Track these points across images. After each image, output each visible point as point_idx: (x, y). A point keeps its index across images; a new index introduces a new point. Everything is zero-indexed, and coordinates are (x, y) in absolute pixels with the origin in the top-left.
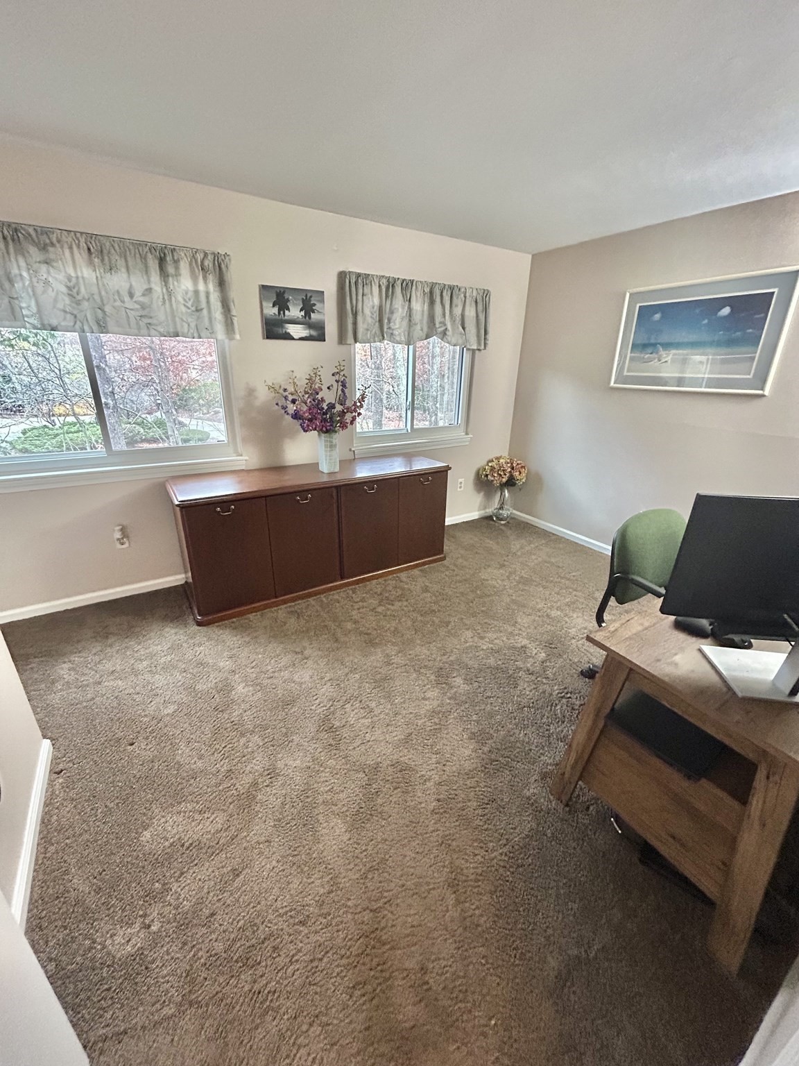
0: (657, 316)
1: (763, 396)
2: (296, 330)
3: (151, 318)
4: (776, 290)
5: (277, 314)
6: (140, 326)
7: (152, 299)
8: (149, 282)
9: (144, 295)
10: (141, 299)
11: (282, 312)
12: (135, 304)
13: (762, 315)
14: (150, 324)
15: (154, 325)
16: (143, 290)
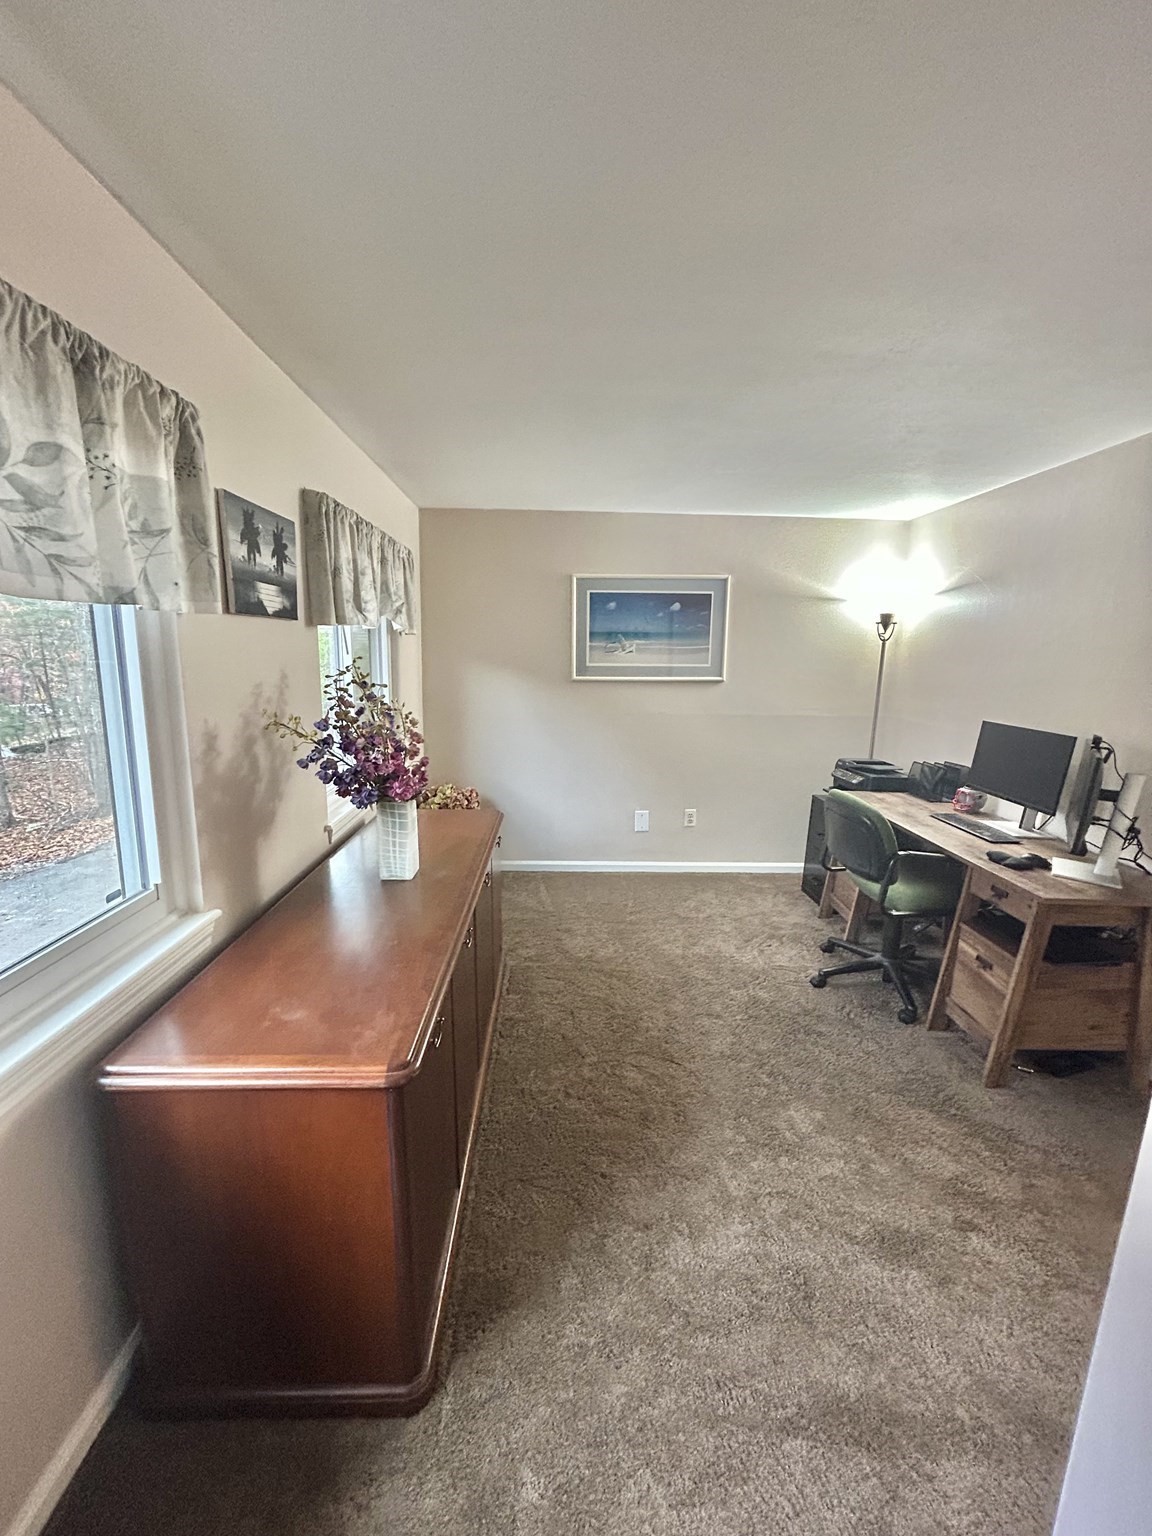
0: (612, 605)
1: (722, 681)
2: (270, 596)
3: (62, 538)
4: (712, 593)
5: (246, 556)
6: (28, 562)
7: (64, 479)
8: (50, 425)
9: (30, 462)
10: (23, 471)
11: (252, 556)
12: (7, 485)
13: (707, 612)
14: (58, 558)
15: (73, 562)
16: (27, 444)
